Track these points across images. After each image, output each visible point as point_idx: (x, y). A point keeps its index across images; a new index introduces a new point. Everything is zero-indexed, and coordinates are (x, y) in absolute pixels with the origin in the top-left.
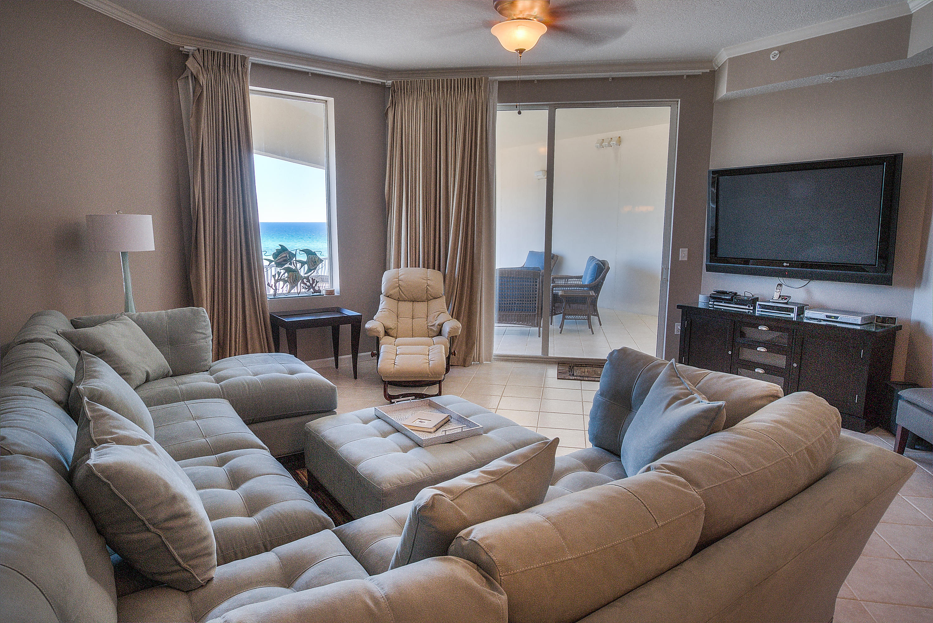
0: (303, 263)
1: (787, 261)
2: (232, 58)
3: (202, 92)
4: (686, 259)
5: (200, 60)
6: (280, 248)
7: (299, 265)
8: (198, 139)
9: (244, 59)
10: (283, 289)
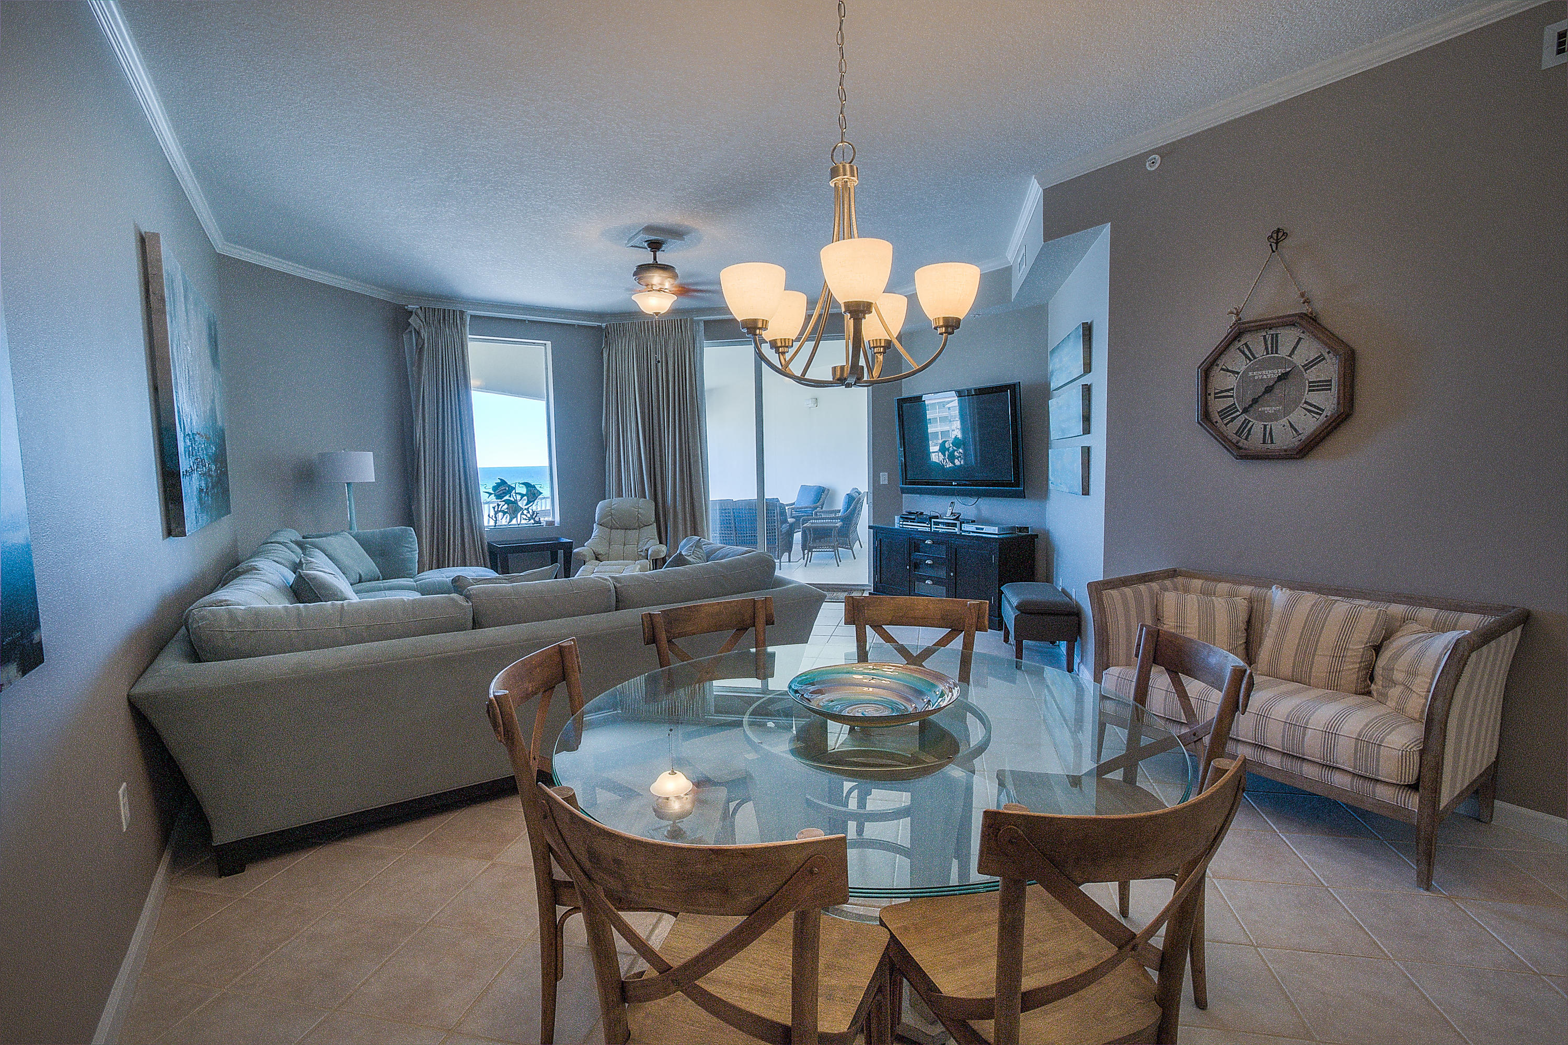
0: (523, 495)
1: (955, 480)
2: (451, 313)
3: (424, 344)
4: (886, 482)
5: (422, 316)
6: (499, 481)
7: (519, 497)
8: (419, 384)
9: (462, 313)
10: (504, 521)
